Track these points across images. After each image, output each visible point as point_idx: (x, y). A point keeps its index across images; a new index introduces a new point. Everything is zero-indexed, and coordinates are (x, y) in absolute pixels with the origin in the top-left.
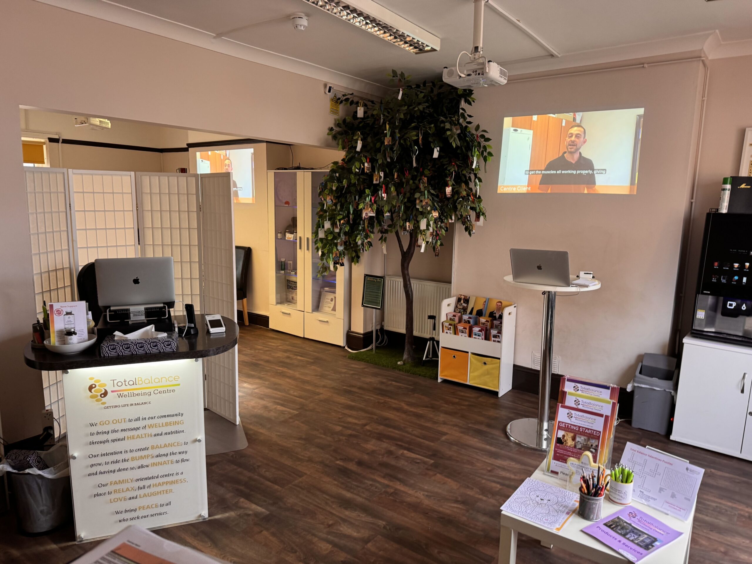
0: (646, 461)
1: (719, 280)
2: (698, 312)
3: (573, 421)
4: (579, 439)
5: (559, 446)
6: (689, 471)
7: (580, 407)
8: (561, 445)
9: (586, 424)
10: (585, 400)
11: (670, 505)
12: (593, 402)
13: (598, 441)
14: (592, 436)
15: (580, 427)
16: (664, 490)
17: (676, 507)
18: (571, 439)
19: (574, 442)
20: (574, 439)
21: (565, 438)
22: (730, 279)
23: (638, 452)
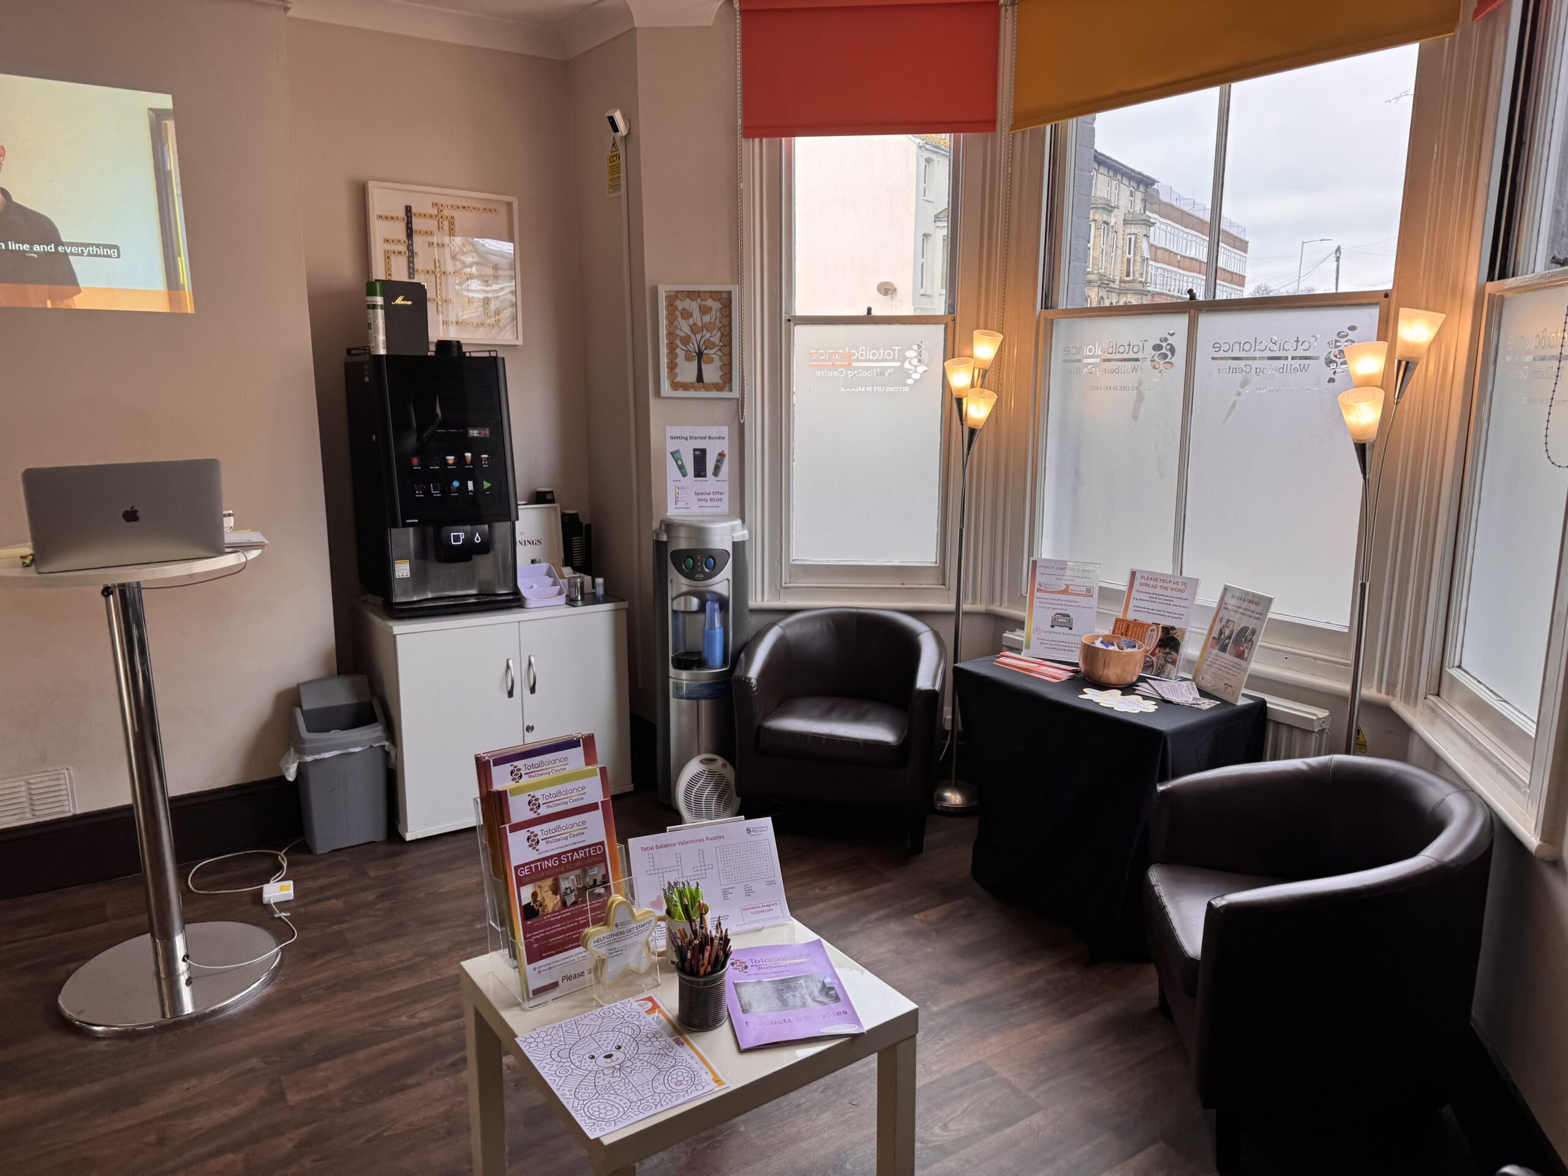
0: (679, 857)
1: (427, 492)
2: (396, 566)
3: (547, 849)
4: (566, 882)
5: (533, 924)
6: (752, 833)
7: (544, 811)
8: (535, 920)
9: (570, 841)
10: (547, 791)
11: (752, 910)
12: (561, 787)
13: (603, 864)
14: (589, 861)
15: (559, 855)
16: (731, 891)
17: (762, 909)
18: (550, 892)
19: (558, 897)
20: (555, 890)
21: (539, 899)
22: (446, 489)
23: (657, 847)
